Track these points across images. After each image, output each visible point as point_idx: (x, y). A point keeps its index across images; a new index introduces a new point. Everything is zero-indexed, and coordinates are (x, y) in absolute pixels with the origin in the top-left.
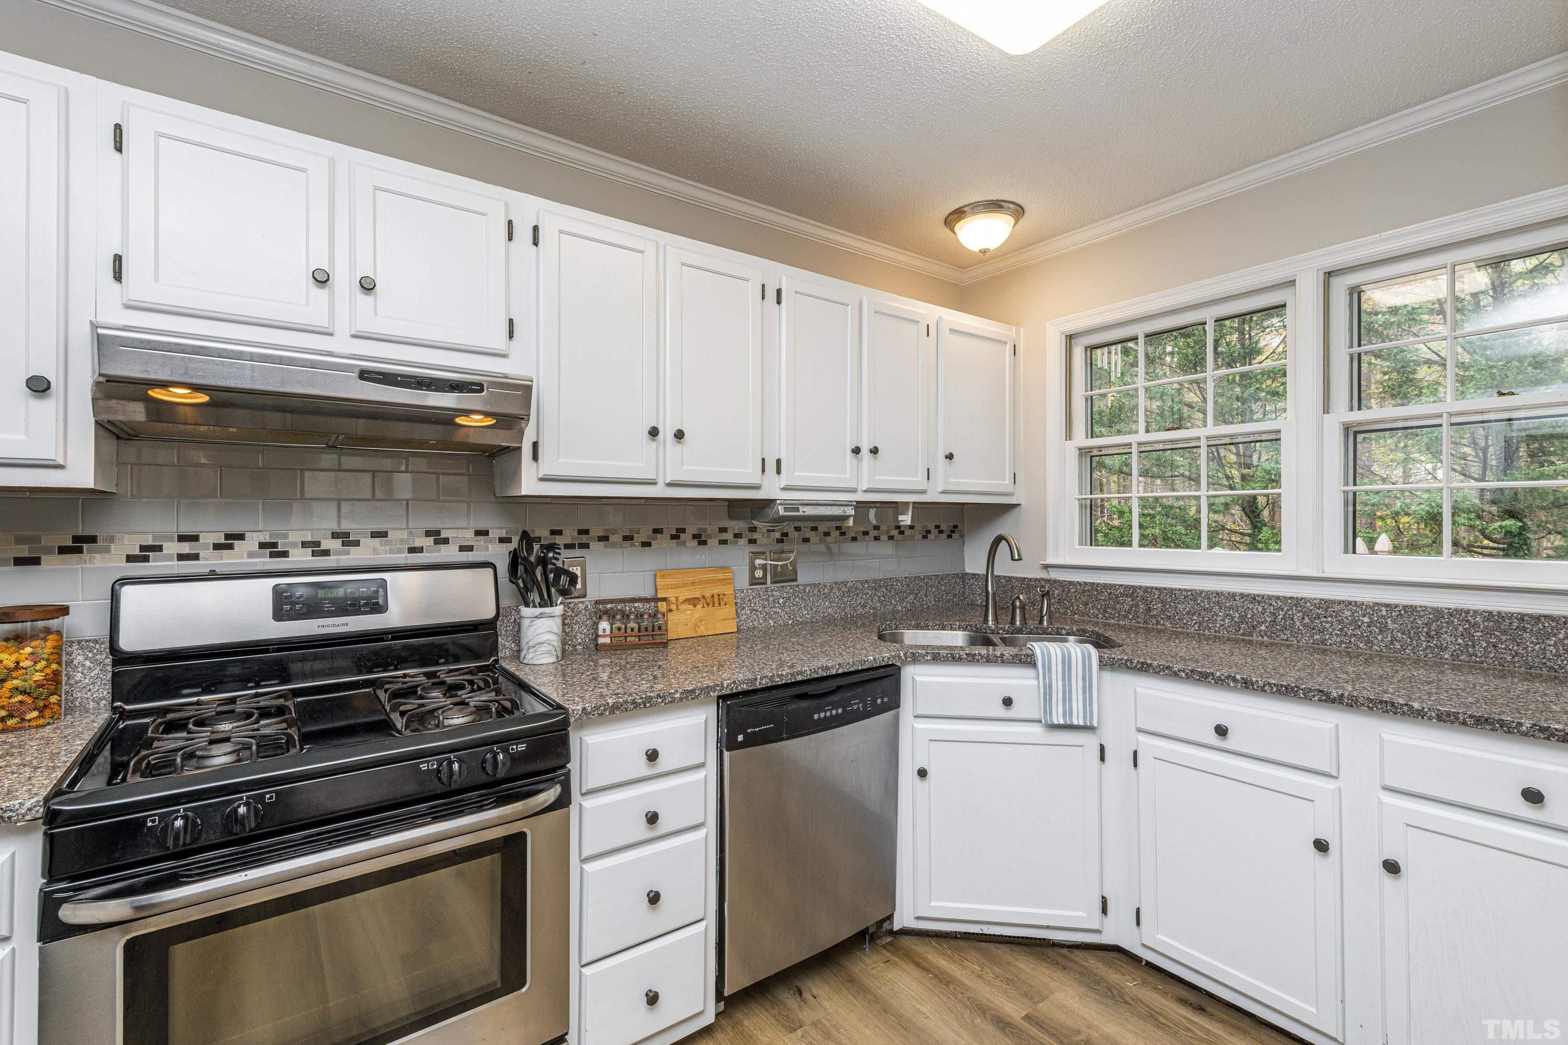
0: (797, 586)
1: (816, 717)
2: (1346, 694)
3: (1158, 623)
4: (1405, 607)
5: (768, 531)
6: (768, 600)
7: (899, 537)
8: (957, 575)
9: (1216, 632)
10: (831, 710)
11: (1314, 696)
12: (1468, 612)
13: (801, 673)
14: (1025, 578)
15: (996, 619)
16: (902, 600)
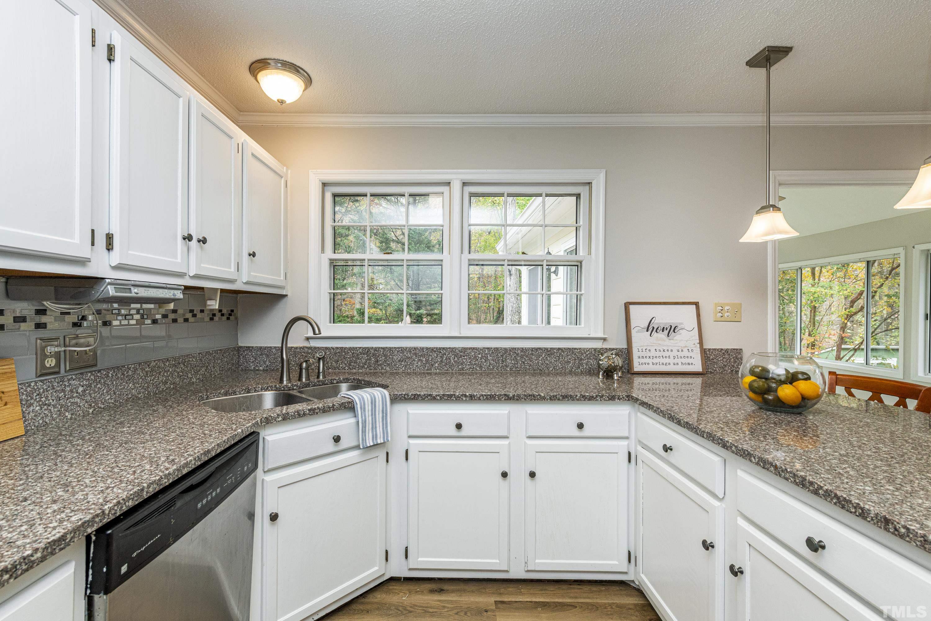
0: (99, 371)
1: (199, 505)
2: (516, 394)
3: (382, 368)
4: (494, 348)
5: (62, 313)
6: (63, 391)
7: (191, 319)
8: (234, 348)
9: (413, 370)
10: (211, 493)
11: (502, 398)
12: (515, 349)
13: (186, 464)
14: (292, 347)
15: (289, 380)
16: (196, 373)
